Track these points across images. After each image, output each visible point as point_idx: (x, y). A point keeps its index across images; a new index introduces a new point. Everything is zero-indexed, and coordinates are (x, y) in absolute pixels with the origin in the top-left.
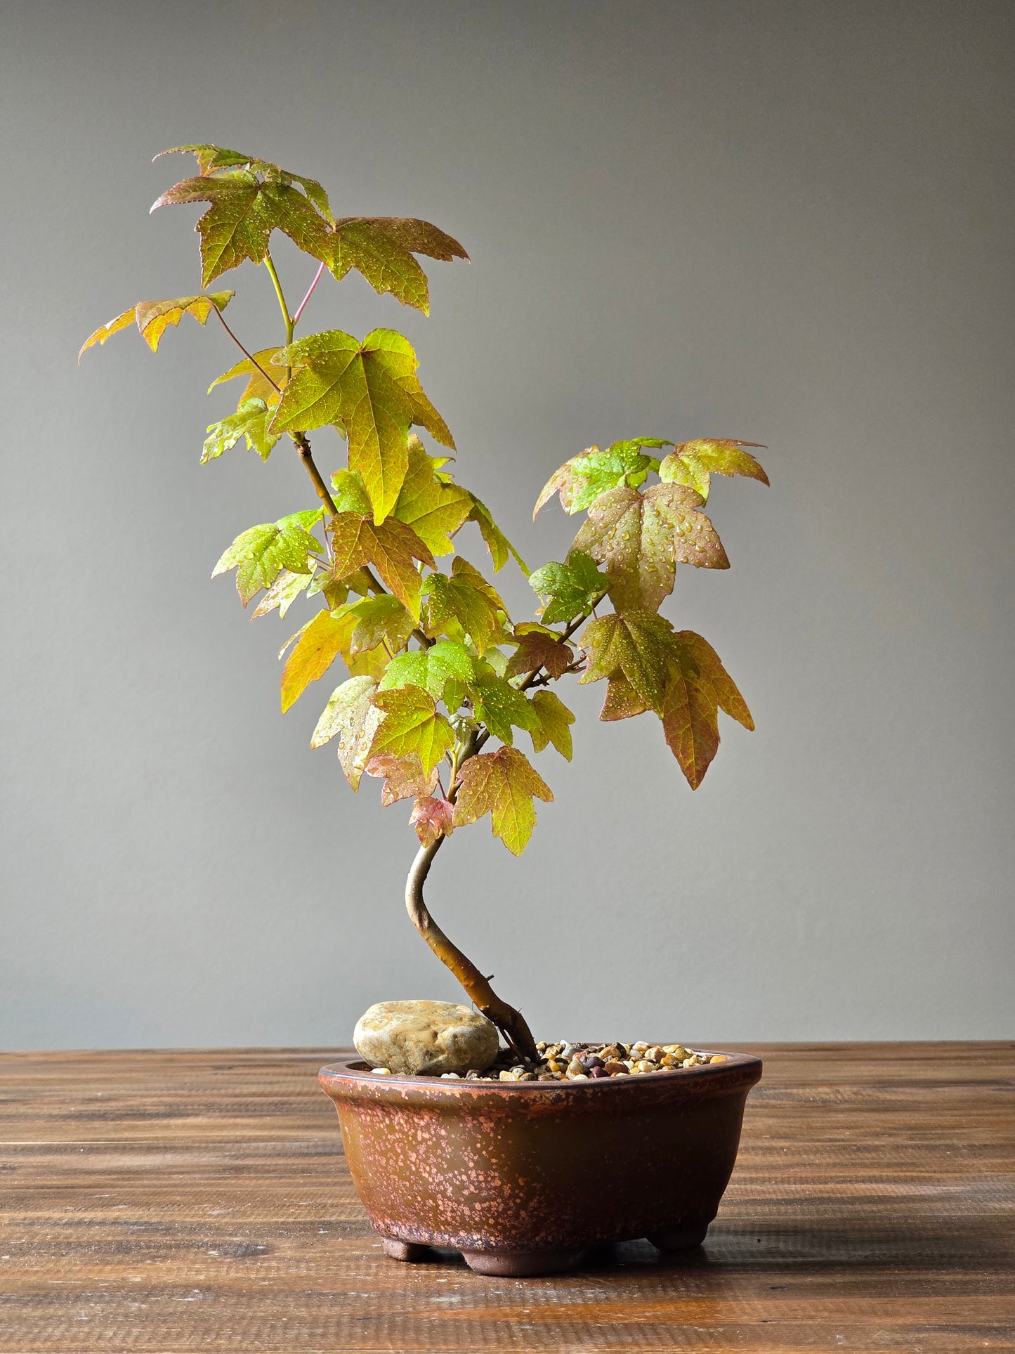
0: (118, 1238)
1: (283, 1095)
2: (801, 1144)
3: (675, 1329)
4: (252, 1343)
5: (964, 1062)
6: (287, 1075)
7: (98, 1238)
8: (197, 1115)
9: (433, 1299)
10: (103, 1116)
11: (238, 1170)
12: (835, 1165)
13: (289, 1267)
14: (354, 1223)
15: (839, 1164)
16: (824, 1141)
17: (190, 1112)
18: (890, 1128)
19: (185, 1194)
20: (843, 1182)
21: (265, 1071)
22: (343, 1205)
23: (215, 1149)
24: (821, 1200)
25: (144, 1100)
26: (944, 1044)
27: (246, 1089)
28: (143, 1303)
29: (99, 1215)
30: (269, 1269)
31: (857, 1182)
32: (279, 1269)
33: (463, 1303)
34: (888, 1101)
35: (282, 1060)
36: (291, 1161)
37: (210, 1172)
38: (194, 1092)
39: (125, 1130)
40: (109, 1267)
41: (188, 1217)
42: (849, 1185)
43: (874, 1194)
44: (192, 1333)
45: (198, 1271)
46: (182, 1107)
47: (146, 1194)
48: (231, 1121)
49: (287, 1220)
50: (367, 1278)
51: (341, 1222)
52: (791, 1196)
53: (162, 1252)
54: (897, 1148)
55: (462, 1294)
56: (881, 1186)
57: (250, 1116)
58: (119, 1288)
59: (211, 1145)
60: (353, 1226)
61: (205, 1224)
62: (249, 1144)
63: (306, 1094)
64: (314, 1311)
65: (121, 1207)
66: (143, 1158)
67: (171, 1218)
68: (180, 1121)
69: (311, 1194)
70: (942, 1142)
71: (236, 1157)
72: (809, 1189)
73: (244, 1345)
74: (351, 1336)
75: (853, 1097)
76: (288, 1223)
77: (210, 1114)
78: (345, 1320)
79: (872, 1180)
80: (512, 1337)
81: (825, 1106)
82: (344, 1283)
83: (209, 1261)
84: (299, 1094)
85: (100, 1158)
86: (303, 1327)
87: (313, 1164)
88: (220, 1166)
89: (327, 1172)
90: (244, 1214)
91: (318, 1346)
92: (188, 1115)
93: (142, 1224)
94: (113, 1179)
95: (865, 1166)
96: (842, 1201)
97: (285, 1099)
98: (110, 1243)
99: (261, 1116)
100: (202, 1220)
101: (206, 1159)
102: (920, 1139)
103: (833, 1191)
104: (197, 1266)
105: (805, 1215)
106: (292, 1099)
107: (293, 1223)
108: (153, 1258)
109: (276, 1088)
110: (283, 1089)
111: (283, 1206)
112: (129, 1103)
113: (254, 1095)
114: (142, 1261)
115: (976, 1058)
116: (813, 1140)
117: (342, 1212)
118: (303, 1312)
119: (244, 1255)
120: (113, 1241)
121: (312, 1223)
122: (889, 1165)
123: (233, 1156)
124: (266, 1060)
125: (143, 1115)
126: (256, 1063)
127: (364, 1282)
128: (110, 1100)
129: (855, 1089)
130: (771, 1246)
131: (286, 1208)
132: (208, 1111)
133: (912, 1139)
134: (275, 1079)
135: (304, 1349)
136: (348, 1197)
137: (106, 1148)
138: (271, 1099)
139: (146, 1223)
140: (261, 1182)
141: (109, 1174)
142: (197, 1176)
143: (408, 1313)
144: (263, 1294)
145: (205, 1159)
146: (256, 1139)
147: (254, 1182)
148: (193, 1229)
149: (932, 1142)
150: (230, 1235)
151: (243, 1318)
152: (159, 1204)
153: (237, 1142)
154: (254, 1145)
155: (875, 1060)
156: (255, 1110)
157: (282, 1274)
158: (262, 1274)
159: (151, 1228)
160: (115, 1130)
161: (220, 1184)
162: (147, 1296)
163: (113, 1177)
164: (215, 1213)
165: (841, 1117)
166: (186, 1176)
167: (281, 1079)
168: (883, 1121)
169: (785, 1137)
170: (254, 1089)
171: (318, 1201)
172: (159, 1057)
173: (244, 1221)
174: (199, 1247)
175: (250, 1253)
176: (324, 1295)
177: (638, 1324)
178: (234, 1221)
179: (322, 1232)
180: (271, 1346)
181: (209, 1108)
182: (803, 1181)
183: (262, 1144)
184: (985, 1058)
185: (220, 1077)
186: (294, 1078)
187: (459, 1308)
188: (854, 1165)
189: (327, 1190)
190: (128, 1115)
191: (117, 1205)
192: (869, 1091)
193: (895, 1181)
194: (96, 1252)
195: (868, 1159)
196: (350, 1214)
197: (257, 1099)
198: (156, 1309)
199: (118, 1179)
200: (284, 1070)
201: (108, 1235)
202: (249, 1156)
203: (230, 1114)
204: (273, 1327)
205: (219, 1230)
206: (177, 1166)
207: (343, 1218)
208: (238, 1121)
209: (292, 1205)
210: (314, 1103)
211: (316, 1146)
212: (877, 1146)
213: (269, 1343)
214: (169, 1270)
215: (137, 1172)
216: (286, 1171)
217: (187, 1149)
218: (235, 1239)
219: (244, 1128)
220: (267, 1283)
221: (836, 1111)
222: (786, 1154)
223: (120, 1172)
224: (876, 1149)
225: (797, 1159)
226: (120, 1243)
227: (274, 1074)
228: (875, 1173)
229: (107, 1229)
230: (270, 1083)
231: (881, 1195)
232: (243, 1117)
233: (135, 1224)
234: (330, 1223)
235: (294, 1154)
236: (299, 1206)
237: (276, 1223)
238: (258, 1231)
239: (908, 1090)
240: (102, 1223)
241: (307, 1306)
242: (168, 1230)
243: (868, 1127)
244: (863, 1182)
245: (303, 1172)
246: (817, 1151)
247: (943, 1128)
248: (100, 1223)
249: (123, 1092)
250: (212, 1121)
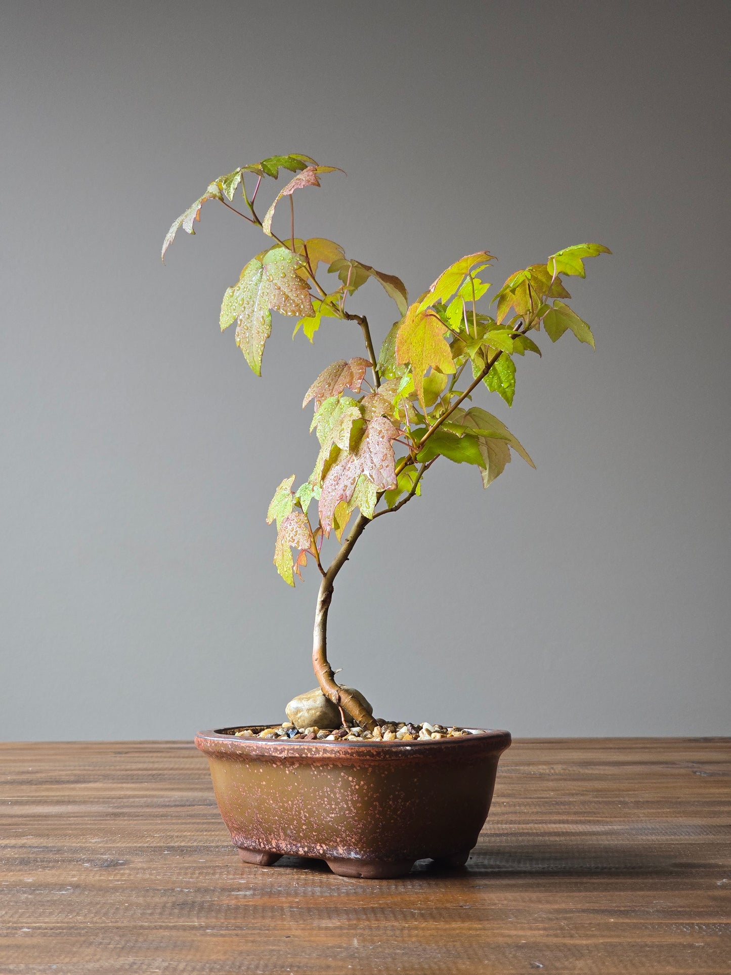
0: (22, 856)
1: (160, 770)
2: (517, 800)
3: (398, 911)
4: (100, 918)
5: (647, 750)
6: (165, 757)
7: (8, 856)
8: (96, 782)
9: (233, 893)
10: (30, 782)
11: (116, 815)
12: (537, 813)
13: (137, 874)
14: (190, 847)
15: (540, 812)
16: (534, 798)
17: (91, 780)
18: (583, 791)
19: (75, 829)
20: (540, 823)
21: (151, 755)
22: (184, 836)
23: (104, 803)
24: (522, 834)
25: (61, 773)
26: (637, 739)
27: (134, 766)
28: (30, 894)
29: (13, 842)
30: (123, 875)
31: (550, 823)
32: (130, 875)
33: (254, 895)
34: (586, 774)
35: (164, 748)
36: (155, 810)
37: (96, 816)
38: (97, 768)
39: (43, 791)
40: (12, 873)
41: (75, 843)
42: (544, 825)
43: (560, 830)
44: (60, 912)
45: (74, 876)
46: (86, 777)
47: (47, 830)
48: (120, 785)
49: (144, 845)
50: (191, 880)
51: (181, 846)
52: (502, 832)
53: (51, 865)
54: (584, 803)
55: (255, 890)
56: (566, 826)
57: (133, 783)
58: (15, 886)
59: (101, 800)
60: (189, 849)
61: (85, 848)
62: (128, 800)
63: (176, 769)
64: (148, 899)
65: (29, 837)
66: (52, 807)
67: (63, 844)
68: (83, 785)
69: (165, 829)
70: (617, 799)
71: (118, 807)
72: (514, 827)
73: (95, 920)
74: (170, 914)
75: (562, 771)
76: (144, 847)
77: (106, 781)
78: (169, 905)
79: (563, 822)
80: (283, 915)
81: (541, 777)
82: (174, 883)
83: (83, 869)
84: (171, 769)
85: (21, 808)
86: (138, 909)
87: (170, 812)
88: (105, 812)
89: (179, 816)
90: (114, 841)
91: (146, 920)
92: (90, 782)
93: (41, 847)
94: (27, 820)
95: (559, 813)
96: (537, 834)
97: (161, 772)
98: (16, 858)
99: (142, 782)
100: (84, 845)
101: (94, 808)
102: (602, 798)
103: (531, 829)
104: (74, 872)
105: (507, 843)
106: (166, 772)
107: (147, 847)
108: (44, 868)
109: (156, 766)
110: (161, 766)
111: (143, 837)
112: (50, 774)
113: (139, 769)
114: (36, 870)
115: (656, 748)
116: (527, 798)
117: (183, 841)
118: (141, 900)
119: (108, 866)
120: (18, 858)
121: (160, 847)
122: (575, 813)
123: (115, 807)
124: (153, 748)
125: (58, 782)
126: (145, 750)
127: (188, 882)
128: (37, 772)
129: (564, 767)
130: (478, 861)
131: (144, 838)
132: (105, 779)
133: (597, 797)
134: (157, 760)
135: (135, 922)
136: (189, 832)
137: (27, 802)
138: (150, 772)
139: (44, 846)
140: (131, 822)
141: (25, 817)
142: (86, 819)
143: (214, 901)
144: (115, 889)
145: (96, 808)
146: (134, 797)
147: (126, 822)
148: (75, 851)
149: (610, 799)
150: (102, 854)
151: (97, 904)
152: (55, 835)
153: (120, 798)
154: (131, 800)
155: (584, 749)
156: (137, 779)
157: (132, 877)
158: (118, 877)
159: (47, 849)
160: (36, 791)
161: (101, 823)
162: (34, 890)
163: (28, 819)
164: (94, 841)
165: (551, 784)
166: (79, 819)
167: (161, 760)
168: (579, 786)
169: (508, 796)
170: (140, 766)
171: (168, 834)
172: (77, 746)
173: (114, 845)
174: (77, 861)
175: (113, 865)
176: (158, 890)
177: (373, 908)
178: (106, 845)
179: (166, 852)
180: (113, 920)
181: (106, 777)
182: (511, 822)
183: (137, 800)
184: (664, 748)
185: (118, 759)
186: (170, 759)
187: (250, 898)
188: (550, 813)
189: (176, 827)
190: (47, 782)
191: (27, 836)
192: (575, 768)
193: (576, 822)
194: (5, 864)
195: (562, 809)
196: (188, 841)
197: (140, 772)
198: (38, 898)
199: (30, 820)
200: (164, 755)
201: (15, 854)
202: (127, 806)
203: (119, 781)
204: (117, 909)
205: (94, 851)
206: (74, 813)
207: (183, 844)
208: (124, 785)
209: (149, 836)
210: (180, 774)
211: (175, 801)
212: (570, 801)
213: (112, 918)
214: (53, 875)
215: (45, 816)
216: (150, 816)
217: (84, 802)
218: (104, 857)
219: (128, 789)
220: (120, 883)
221: (548, 780)
222: (505, 806)
223: (34, 816)
224: (570, 803)
225: (512, 809)
226: (23, 859)
227: (157, 757)
228: (565, 818)
229: (16, 850)
230: (153, 762)
231: (564, 831)
232: (128, 783)
233: (36, 847)
234: (173, 847)
235: (159, 805)
236: (154, 837)
237: (136, 847)
238: (121, 852)
239: (601, 767)
240: (13, 847)
241: (144, 896)
242: (59, 851)
243: (568, 790)
244: (554, 823)
245: (162, 816)
246: (528, 804)
247: (619, 790)
248: (12, 847)
249: (47, 768)
250: (106, 785)
